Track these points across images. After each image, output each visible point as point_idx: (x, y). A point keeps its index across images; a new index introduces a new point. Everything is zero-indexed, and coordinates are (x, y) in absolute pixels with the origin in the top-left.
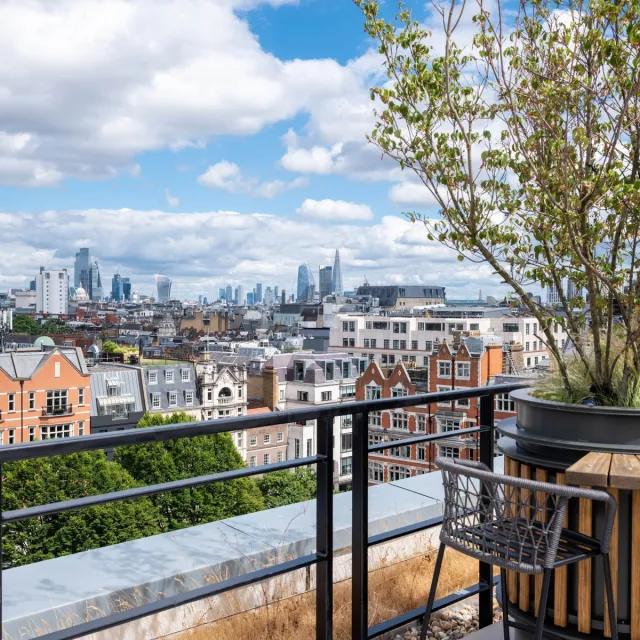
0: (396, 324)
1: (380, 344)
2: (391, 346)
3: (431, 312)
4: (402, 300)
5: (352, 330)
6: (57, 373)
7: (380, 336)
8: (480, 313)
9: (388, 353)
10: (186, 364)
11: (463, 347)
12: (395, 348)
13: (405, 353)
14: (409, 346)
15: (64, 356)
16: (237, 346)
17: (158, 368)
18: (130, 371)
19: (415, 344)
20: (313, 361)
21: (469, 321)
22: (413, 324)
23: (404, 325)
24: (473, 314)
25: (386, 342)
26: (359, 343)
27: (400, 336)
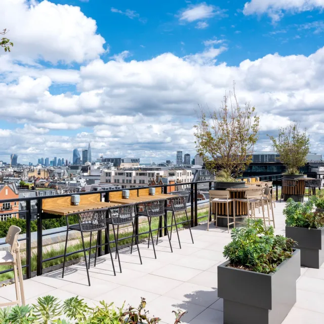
0: (127, 173)
1: (121, 181)
2: (125, 182)
3: (140, 168)
4: (123, 164)
5: (110, 176)
6: (7, 194)
7: (121, 178)
8: (160, 169)
9: (124, 185)
10: (53, 190)
11: (161, 181)
12: (127, 183)
13: (131, 185)
14: (133, 182)
15: (9, 187)
16: (69, 183)
17: (43, 191)
18: (33, 193)
19: (135, 182)
20: (100, 188)
21: (156, 172)
22: (134, 173)
23: (131, 174)
24: (157, 169)
25: (123, 181)
26: (112, 181)
27: (129, 178)
